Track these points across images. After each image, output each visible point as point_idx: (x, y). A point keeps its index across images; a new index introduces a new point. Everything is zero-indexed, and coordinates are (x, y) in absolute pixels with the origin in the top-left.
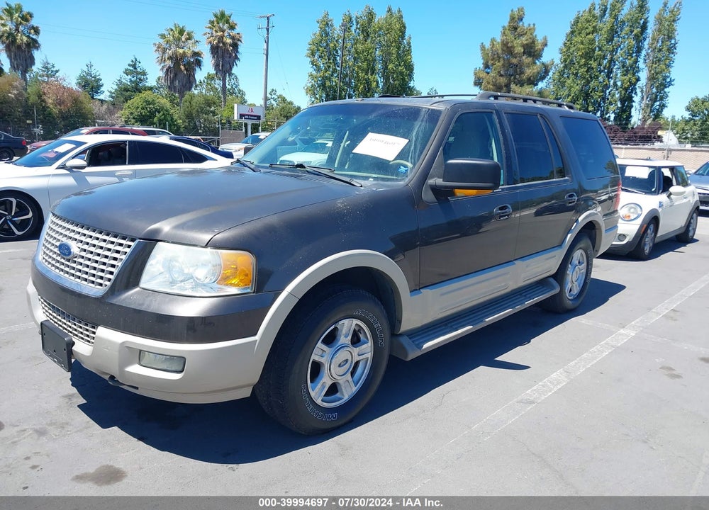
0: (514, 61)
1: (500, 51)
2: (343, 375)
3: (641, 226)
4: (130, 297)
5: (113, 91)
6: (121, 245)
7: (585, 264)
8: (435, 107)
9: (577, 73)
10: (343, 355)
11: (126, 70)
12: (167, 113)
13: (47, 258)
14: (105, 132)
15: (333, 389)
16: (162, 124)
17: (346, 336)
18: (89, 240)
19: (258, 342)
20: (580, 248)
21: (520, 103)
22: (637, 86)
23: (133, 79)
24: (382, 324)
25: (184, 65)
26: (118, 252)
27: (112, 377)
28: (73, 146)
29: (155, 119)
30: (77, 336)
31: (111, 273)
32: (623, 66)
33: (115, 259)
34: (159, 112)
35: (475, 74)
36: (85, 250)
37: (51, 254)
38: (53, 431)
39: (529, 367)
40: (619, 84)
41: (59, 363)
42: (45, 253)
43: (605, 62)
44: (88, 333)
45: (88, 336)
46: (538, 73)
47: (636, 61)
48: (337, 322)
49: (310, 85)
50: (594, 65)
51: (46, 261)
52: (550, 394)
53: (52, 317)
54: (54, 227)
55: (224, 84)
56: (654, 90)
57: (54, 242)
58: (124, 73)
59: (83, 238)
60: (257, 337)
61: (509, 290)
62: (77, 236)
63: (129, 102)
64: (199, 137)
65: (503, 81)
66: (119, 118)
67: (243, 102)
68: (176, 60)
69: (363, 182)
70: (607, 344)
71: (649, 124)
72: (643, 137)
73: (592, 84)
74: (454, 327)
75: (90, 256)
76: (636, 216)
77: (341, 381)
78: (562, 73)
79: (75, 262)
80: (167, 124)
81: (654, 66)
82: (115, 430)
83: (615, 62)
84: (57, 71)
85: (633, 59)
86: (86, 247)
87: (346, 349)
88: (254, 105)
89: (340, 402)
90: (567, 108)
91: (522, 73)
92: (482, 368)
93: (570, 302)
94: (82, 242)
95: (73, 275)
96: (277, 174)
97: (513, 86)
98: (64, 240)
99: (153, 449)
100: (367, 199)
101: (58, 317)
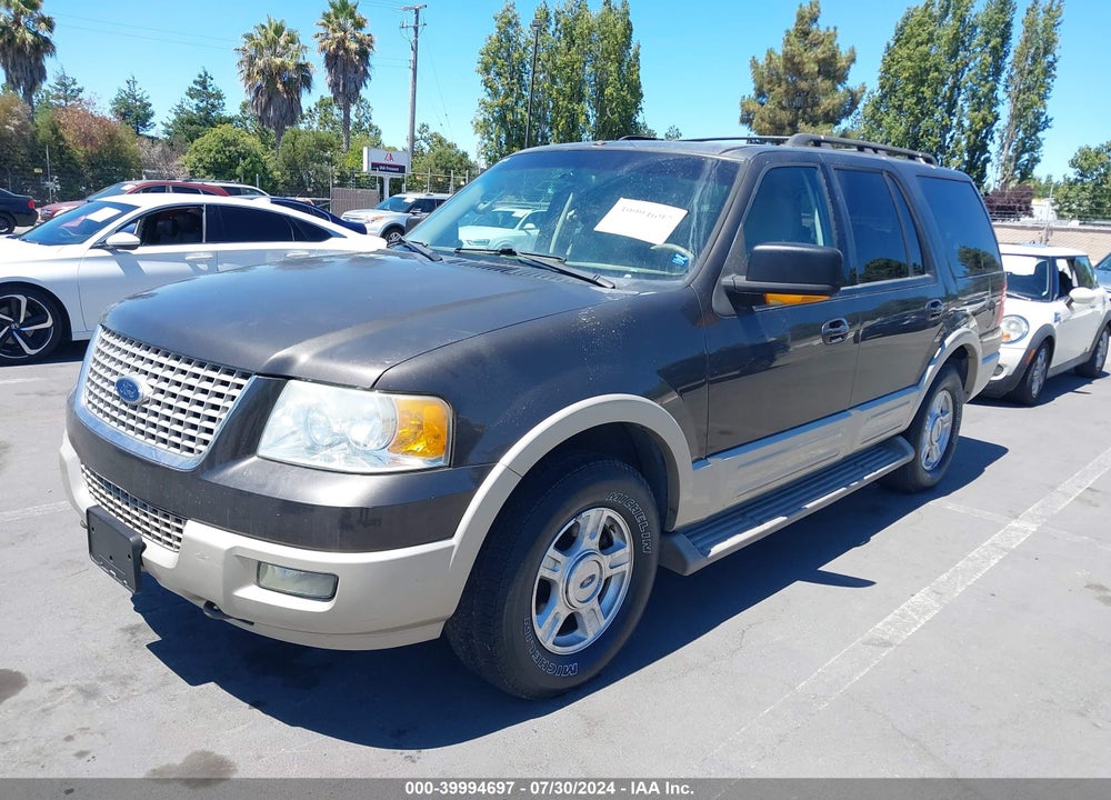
0: (804, 85)
1: (781, 70)
2: (587, 601)
3: (1028, 352)
4: (242, 473)
5: (170, 123)
6: (225, 383)
7: (951, 413)
8: (727, 157)
9: (900, 107)
10: (587, 568)
11: (190, 89)
12: (257, 161)
13: (95, 402)
14: (161, 189)
15: (571, 623)
16: (248, 177)
17: (592, 536)
18: (169, 374)
19: (456, 549)
20: (945, 389)
21: (853, 152)
22: (994, 128)
23: (201, 105)
24: (648, 518)
25: (284, 84)
26: (220, 395)
27: (210, 605)
28: (116, 212)
29: (239, 170)
30: (149, 533)
31: (209, 431)
32: (974, 96)
33: (215, 407)
34: (244, 159)
35: (743, 105)
36: (162, 392)
37: (102, 395)
38: (110, 691)
39: (873, 583)
40: (966, 123)
41: (119, 577)
42: (91, 393)
43: (946, 88)
44: (169, 531)
45: (169, 535)
46: (841, 105)
47: (993, 90)
48: (579, 514)
49: (481, 119)
50: (928, 93)
51: (95, 406)
52: (914, 629)
53: (105, 501)
54: (106, 349)
55: (347, 115)
56: (1021, 134)
57: (108, 375)
58: (187, 94)
59: (158, 371)
60: (455, 541)
61: (840, 457)
62: (148, 367)
63: (196, 141)
64: (307, 199)
65: (785, 116)
66: (181, 168)
67: (377, 145)
68: (271, 75)
69: (615, 280)
70: (993, 545)
71: (1013, 189)
72: (1003, 208)
73: (925, 124)
74: (758, 518)
75: (171, 401)
76: (1018, 335)
77: (583, 610)
78: (877, 106)
79: (145, 410)
80: (259, 178)
81: (1022, 96)
82: (212, 687)
83: (959, 89)
84: (80, 91)
85: (988, 86)
86: (163, 385)
87: (591, 557)
88: (395, 149)
89: (582, 644)
90: (924, 163)
91: (816, 104)
92: (798, 584)
93: (929, 475)
94: (156, 377)
95: (142, 432)
96: (471, 265)
97: (801, 125)
98: (126, 373)
99: (277, 722)
100: (627, 310)
101: (116, 501)
